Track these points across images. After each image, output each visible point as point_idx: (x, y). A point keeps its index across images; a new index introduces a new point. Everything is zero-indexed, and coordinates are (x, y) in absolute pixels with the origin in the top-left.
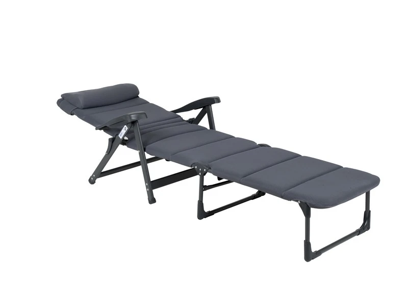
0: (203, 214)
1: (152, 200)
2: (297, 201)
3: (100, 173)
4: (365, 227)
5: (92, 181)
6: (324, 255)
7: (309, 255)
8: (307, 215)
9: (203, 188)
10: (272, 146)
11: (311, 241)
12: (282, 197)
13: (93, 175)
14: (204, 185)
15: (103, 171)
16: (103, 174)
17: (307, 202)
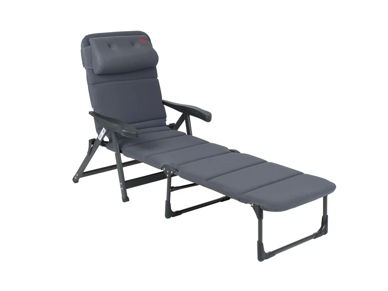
0: (170, 213)
1: (126, 199)
2: (251, 204)
3: (82, 173)
4: (323, 231)
5: (76, 180)
6: (277, 256)
7: (262, 255)
8: (260, 217)
9: (171, 189)
10: (242, 152)
11: (264, 242)
12: (239, 200)
13: (76, 175)
14: (172, 186)
15: (85, 171)
16: (85, 174)
17: (260, 205)
